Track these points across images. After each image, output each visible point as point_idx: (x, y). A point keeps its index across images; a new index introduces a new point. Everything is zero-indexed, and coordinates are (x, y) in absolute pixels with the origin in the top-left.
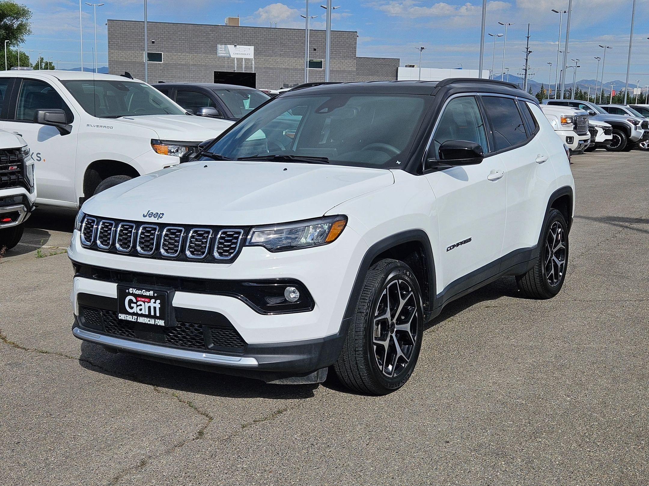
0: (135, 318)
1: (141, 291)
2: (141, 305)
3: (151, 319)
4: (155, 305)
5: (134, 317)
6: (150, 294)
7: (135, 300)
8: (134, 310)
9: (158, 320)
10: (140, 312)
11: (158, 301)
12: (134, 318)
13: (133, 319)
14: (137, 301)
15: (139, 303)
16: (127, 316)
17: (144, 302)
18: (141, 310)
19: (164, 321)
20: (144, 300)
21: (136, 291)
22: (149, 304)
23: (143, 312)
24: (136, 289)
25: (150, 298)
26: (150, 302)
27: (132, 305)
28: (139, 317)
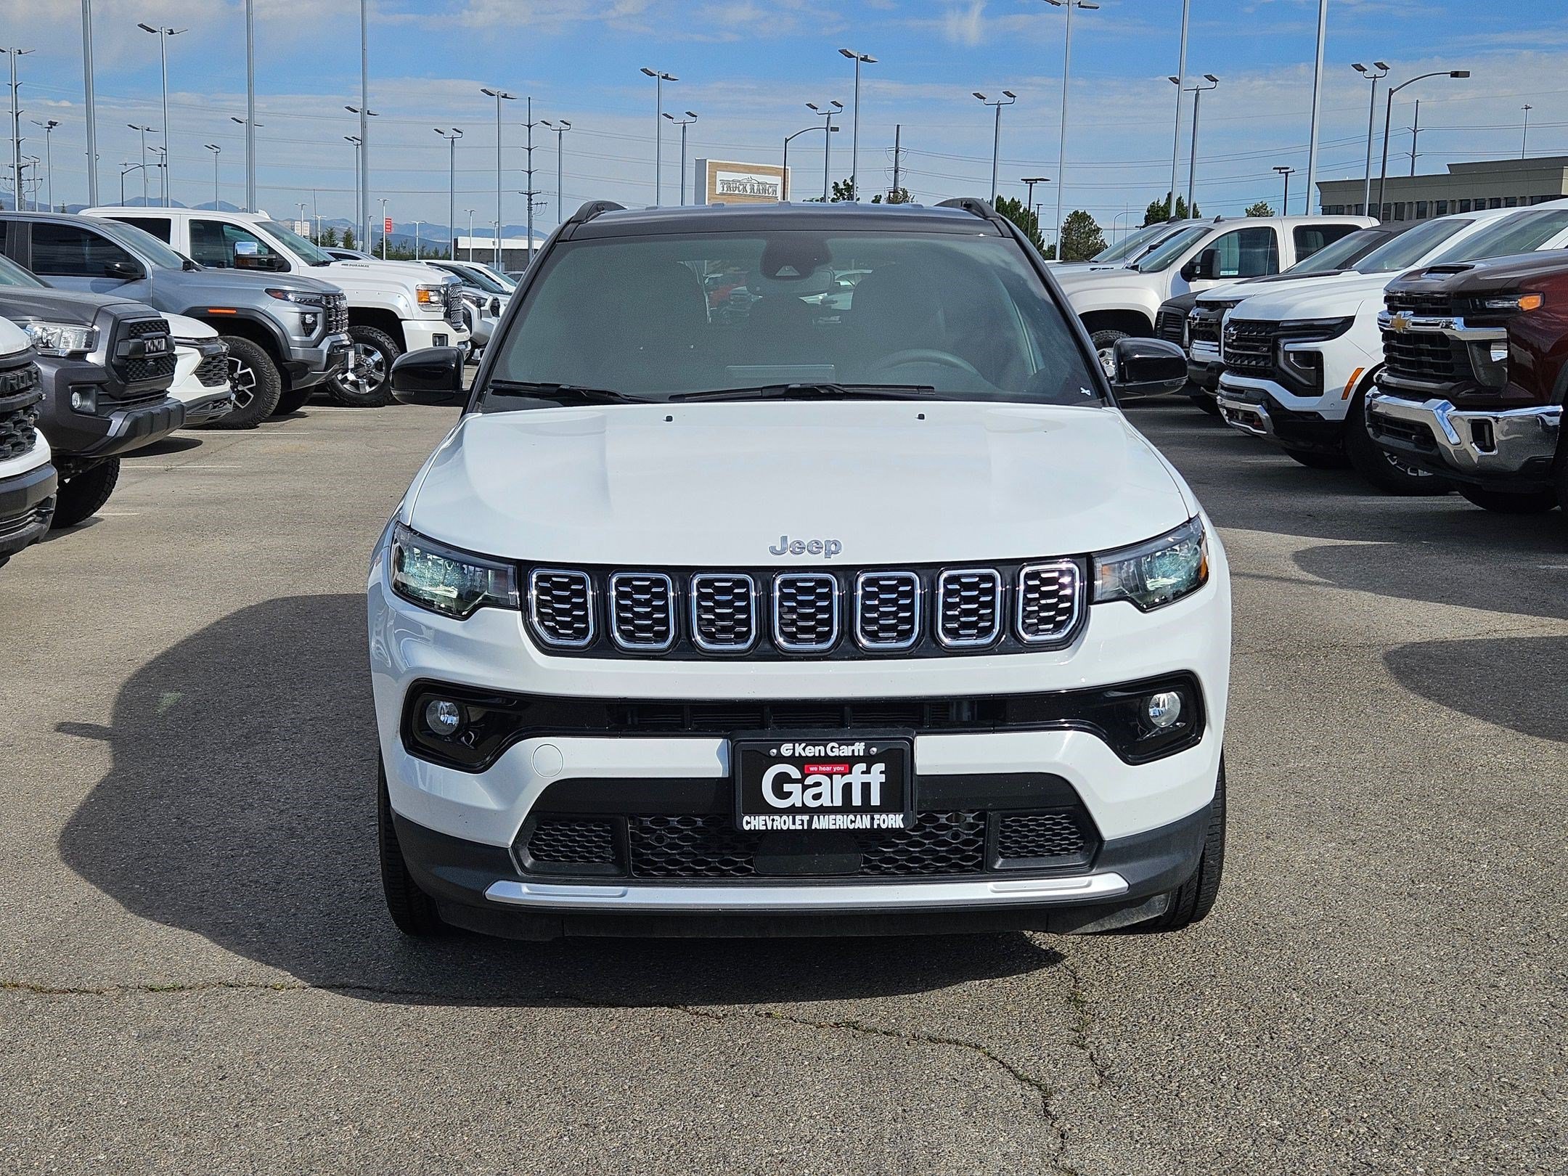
0: (803, 821)
1: (822, 748)
2: (818, 784)
3: (859, 817)
4: (866, 778)
5: (798, 818)
6: (853, 751)
7: (795, 774)
8: (795, 800)
9: (884, 816)
10: (814, 804)
11: (880, 767)
12: (798, 822)
13: (794, 823)
14: (805, 776)
15: (809, 781)
16: (773, 820)
17: (830, 775)
18: (817, 797)
19: (902, 816)
20: (828, 769)
21: (804, 749)
22: (847, 779)
23: (825, 801)
24: (803, 745)
25: (850, 761)
26: (850, 773)
27: (787, 787)
28: (816, 817)
